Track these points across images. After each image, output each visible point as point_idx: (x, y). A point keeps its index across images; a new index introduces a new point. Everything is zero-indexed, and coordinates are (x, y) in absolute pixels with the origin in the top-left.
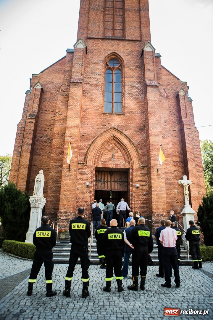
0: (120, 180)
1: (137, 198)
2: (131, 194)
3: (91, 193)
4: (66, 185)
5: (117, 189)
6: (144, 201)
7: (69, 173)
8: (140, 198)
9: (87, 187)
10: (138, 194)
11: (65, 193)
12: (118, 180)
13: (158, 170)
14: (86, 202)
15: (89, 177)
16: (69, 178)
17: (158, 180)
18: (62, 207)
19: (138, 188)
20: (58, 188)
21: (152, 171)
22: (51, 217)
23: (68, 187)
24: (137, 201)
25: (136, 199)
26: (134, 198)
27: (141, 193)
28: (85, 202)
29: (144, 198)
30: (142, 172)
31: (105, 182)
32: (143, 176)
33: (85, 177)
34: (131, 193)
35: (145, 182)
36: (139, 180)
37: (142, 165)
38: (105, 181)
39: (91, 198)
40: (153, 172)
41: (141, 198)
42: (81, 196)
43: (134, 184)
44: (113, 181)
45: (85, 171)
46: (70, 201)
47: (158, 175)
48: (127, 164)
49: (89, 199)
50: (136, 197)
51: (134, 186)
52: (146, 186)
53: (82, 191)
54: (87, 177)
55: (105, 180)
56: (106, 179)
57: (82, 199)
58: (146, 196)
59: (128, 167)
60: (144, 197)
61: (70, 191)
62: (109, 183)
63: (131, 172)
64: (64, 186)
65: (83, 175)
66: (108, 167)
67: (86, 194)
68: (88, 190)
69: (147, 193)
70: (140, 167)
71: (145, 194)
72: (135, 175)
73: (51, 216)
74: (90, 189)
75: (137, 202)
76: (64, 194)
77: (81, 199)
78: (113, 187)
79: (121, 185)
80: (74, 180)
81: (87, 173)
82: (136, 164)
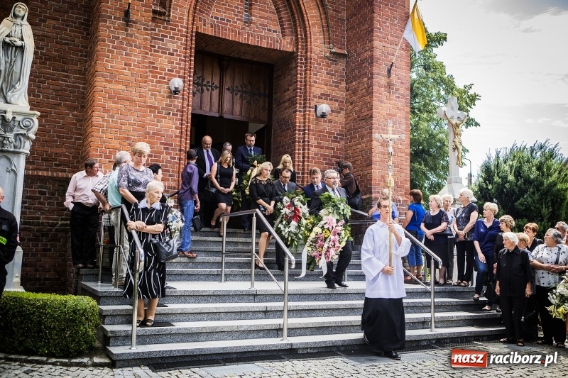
0: (249, 88)
1: (316, 147)
2: (299, 134)
3: (182, 116)
4: (113, 77)
5: (238, 113)
6: (333, 157)
7: (127, 35)
8: (322, 147)
9: (169, 97)
10: (320, 136)
11: (110, 105)
12: (242, 87)
13: (389, 71)
14: (167, 146)
15: (177, 64)
16: (127, 54)
17: (390, 99)
18: (101, 156)
19: (323, 116)
20: (67, 86)
21: (375, 70)
22: (40, 192)
23: (124, 88)
24: (316, 154)
25: (313, 150)
26: (308, 145)
27: (327, 133)
28: (161, 143)
29: (333, 149)
30: (331, 70)
31: (205, 88)
32: (333, 82)
33: (163, 61)
34: (299, 130)
35: (337, 101)
36: (322, 94)
37: (333, 50)
38: (205, 85)
39: (182, 133)
40: (378, 74)
41: (327, 148)
42: (149, 124)
43: (310, 104)
44: (228, 89)
45: (163, 40)
46: (127, 139)
47: (389, 86)
48: (288, 39)
49: (176, 136)
50: (313, 142)
51: (310, 111)
52: (339, 112)
53: (153, 108)
54: (169, 62)
55: (205, 83)
56: (208, 78)
57: (154, 134)
58: (339, 142)
59: (290, 50)
60: (334, 145)
61: (131, 101)
62: (216, 93)
63: (301, 67)
64: (107, 81)
65: (157, 51)
66: (234, 39)
67: (165, 118)
68: (175, 106)
69: (343, 135)
70: (328, 54)
71: (336, 138)
72: (314, 78)
73: (40, 187)
74: (178, 102)
75: (314, 158)
76: (106, 111)
77: (148, 133)
78: (226, 106)
79: (249, 103)
80: (144, 62)
81: (171, 46)
82: (318, 45)
